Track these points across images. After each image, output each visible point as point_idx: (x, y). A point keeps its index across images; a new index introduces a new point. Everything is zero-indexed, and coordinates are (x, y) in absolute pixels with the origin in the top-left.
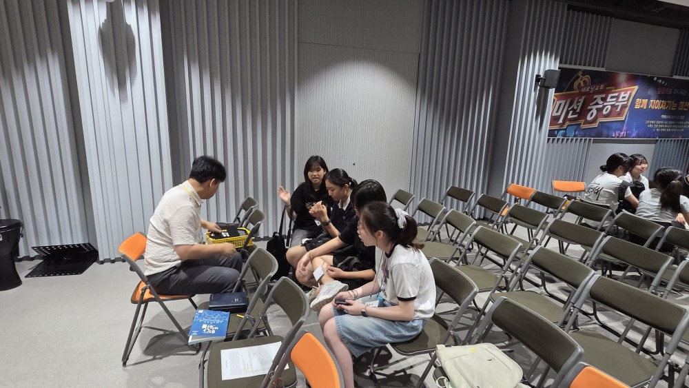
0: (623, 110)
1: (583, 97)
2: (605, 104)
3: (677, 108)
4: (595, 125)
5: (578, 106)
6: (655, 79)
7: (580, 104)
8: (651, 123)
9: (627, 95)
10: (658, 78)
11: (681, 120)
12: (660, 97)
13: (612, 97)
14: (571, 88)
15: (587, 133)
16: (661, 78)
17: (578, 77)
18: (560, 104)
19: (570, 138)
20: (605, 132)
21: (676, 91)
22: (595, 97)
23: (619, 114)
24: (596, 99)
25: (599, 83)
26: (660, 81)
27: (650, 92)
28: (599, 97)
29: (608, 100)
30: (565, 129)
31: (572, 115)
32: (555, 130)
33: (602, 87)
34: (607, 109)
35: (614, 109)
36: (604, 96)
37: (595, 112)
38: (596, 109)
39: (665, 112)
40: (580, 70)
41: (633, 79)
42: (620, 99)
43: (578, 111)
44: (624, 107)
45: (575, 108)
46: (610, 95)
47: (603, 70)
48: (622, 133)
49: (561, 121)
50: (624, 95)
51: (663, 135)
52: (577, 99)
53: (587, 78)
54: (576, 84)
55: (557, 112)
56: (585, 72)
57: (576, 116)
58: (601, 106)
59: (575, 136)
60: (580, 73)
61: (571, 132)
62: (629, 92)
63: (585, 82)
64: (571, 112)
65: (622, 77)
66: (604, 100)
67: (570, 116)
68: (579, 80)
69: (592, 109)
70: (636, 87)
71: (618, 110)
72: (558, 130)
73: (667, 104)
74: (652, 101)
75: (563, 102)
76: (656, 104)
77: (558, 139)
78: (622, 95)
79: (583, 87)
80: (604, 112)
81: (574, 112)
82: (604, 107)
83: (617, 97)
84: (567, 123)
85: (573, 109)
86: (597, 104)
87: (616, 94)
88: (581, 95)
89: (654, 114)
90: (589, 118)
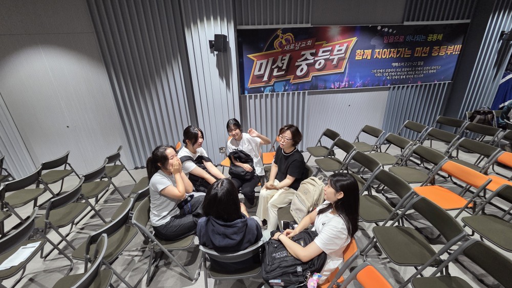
0: (341, 62)
1: (288, 55)
2: (316, 59)
3: (412, 54)
4: (309, 79)
5: (283, 64)
6: (379, 28)
7: (286, 62)
8: (378, 72)
9: (344, 48)
10: (383, 27)
11: (420, 66)
12: (389, 45)
13: (324, 52)
14: (271, 47)
15: (300, 87)
16: (389, 27)
17: (277, 36)
18: (261, 64)
19: (280, 93)
20: (321, 84)
21: (409, 38)
22: (303, 53)
23: (336, 67)
24: (304, 55)
25: (306, 39)
26: (386, 30)
27: (374, 42)
28: (307, 54)
29: (320, 54)
30: (273, 86)
31: (277, 72)
32: (261, 87)
33: (309, 43)
34: (320, 63)
35: (328, 63)
36: (314, 51)
37: (305, 68)
38: (306, 64)
39: (393, 60)
40: (276, 30)
41: (349, 31)
42: (335, 52)
43: (284, 67)
44: (341, 60)
45: (280, 65)
46: (321, 50)
47: (309, 25)
48: (344, 84)
49: (265, 79)
50: (340, 48)
51: (394, 82)
52: (280, 57)
53: (289, 36)
54: (276, 43)
55: (260, 70)
56: (285, 31)
57: (283, 73)
58: (312, 61)
59: (285, 91)
60: (279, 32)
61: (280, 87)
62: (345, 45)
63: (286, 40)
64: (276, 70)
65: (334, 31)
66: (314, 55)
67: (275, 73)
68: (280, 39)
69: (301, 65)
70: (355, 39)
71: (335, 62)
72: (265, 87)
73: (398, 52)
74: (377, 51)
75: (264, 62)
76: (382, 53)
77: (267, 96)
78: (337, 48)
79: (287, 45)
80: (317, 66)
81: (280, 69)
82: (315, 62)
83: (332, 51)
84: (274, 80)
85: (278, 67)
86: (306, 59)
87: (330, 48)
88: (284, 53)
89: (385, 63)
90: (298, 73)
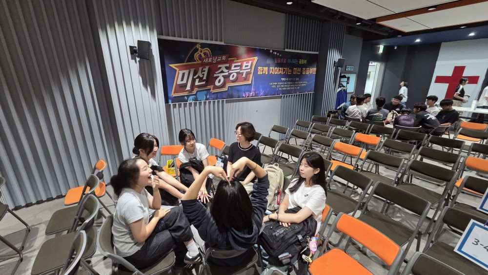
0: (248, 75)
1: (207, 68)
2: (230, 72)
3: (292, 72)
4: (226, 89)
5: (203, 75)
6: (271, 51)
7: (206, 73)
8: (274, 85)
9: (249, 64)
10: (273, 51)
11: (297, 81)
12: (279, 65)
13: (235, 66)
14: (191, 59)
15: (219, 96)
16: (277, 52)
17: (197, 50)
18: (184, 74)
19: (203, 102)
20: (235, 94)
21: (289, 61)
22: (219, 66)
23: (246, 79)
24: (220, 68)
25: (221, 55)
26: (275, 53)
27: (269, 61)
28: (223, 67)
29: (233, 68)
30: (196, 95)
31: (199, 82)
32: (184, 96)
33: (224, 58)
34: (233, 76)
35: (239, 75)
36: (228, 65)
37: (222, 80)
38: (223, 76)
39: (281, 76)
40: (196, 44)
41: (252, 51)
42: (244, 68)
43: (205, 78)
44: (248, 74)
45: (201, 76)
46: (233, 65)
47: (222, 43)
48: (252, 93)
49: (188, 88)
50: (247, 64)
51: (284, 92)
52: (200, 69)
53: (207, 50)
54: (196, 56)
55: (182, 80)
56: (203, 46)
57: (204, 83)
58: (227, 74)
59: (207, 99)
60: (198, 46)
61: (202, 96)
62: (250, 62)
63: (205, 54)
64: (197, 80)
65: (242, 50)
66: (228, 68)
67: (197, 83)
68: (199, 52)
69: (219, 77)
70: (256, 58)
71: (244, 76)
72: (188, 96)
73: (284, 70)
74: (271, 68)
75: (186, 72)
76: (275, 70)
77: (190, 104)
78: (245, 64)
79: (206, 58)
80: (231, 78)
81: (201, 79)
82: (230, 74)
83: (241, 66)
84: (196, 90)
85: (199, 77)
86: (222, 72)
87: (240, 64)
88: (204, 65)
89: (276, 78)
90: (217, 84)
